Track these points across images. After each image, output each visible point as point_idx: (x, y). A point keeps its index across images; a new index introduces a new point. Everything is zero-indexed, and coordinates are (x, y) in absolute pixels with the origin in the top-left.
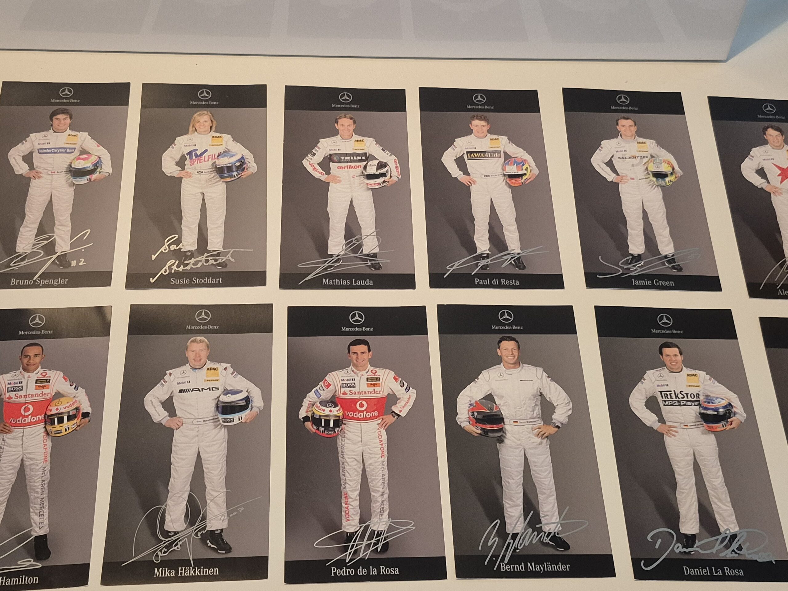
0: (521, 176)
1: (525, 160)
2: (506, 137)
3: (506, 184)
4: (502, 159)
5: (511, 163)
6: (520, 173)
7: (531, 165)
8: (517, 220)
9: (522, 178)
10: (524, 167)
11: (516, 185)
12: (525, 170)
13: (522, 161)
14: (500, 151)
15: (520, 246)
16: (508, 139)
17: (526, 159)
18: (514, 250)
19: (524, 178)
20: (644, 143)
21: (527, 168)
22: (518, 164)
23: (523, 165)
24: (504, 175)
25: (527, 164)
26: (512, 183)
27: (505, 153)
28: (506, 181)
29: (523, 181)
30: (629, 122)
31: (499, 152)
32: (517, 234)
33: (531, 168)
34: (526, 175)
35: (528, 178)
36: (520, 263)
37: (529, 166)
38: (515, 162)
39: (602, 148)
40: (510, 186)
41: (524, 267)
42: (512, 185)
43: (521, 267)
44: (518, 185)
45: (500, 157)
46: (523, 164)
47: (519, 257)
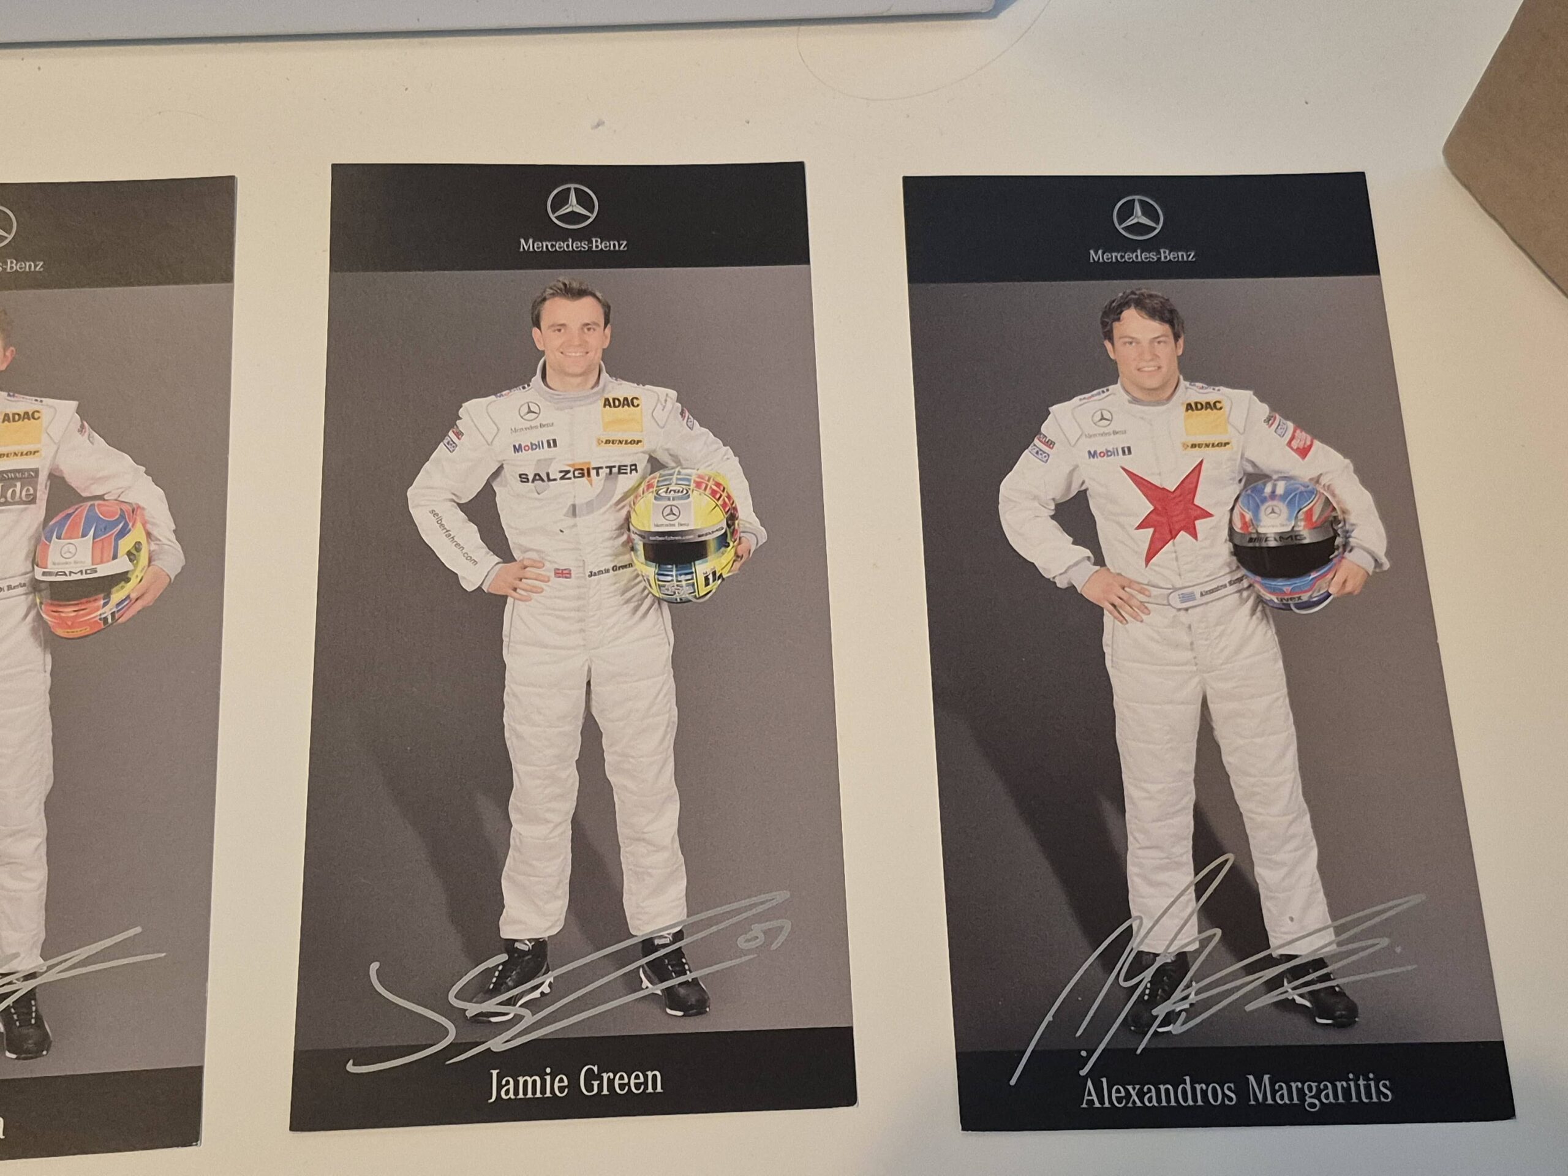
0: (106, 585)
1: (135, 510)
2: (73, 404)
3: (34, 631)
4: (38, 511)
5: (75, 525)
6: (106, 569)
7: (155, 532)
8: (53, 807)
9: (108, 596)
10: (126, 544)
11: (78, 632)
12: (129, 554)
13: (122, 517)
14: (36, 471)
15: (43, 936)
16: (78, 411)
17: (141, 504)
18: (16, 955)
19: (117, 595)
20: (628, 402)
21: (138, 546)
22: (103, 528)
23: (123, 533)
24: (35, 586)
25: (139, 525)
26: (63, 622)
27: (57, 481)
28: (39, 615)
29: (107, 612)
30: (586, 310)
31: (29, 477)
32: (40, 874)
33: (153, 547)
34: (128, 580)
35: (134, 596)
36: (25, 1023)
37: (149, 535)
38: (91, 519)
39: (459, 434)
40: (49, 639)
41: (44, 1043)
42: (60, 632)
43: (30, 1044)
44: (87, 631)
45: (32, 500)
46: (126, 525)
47: (31, 994)
